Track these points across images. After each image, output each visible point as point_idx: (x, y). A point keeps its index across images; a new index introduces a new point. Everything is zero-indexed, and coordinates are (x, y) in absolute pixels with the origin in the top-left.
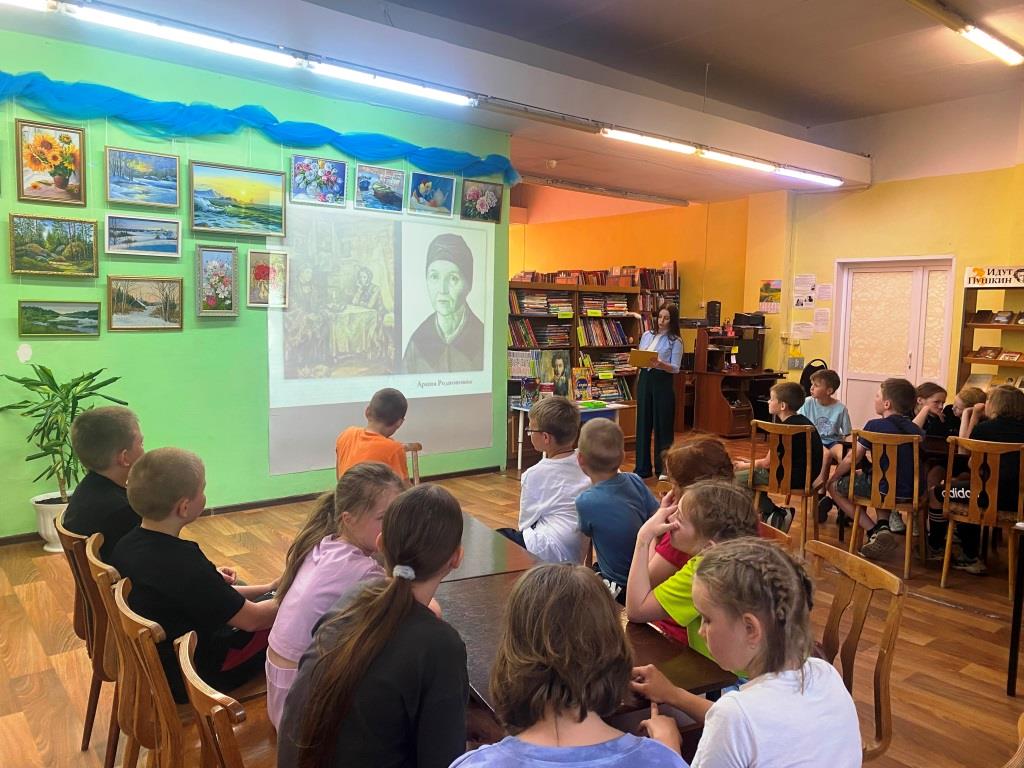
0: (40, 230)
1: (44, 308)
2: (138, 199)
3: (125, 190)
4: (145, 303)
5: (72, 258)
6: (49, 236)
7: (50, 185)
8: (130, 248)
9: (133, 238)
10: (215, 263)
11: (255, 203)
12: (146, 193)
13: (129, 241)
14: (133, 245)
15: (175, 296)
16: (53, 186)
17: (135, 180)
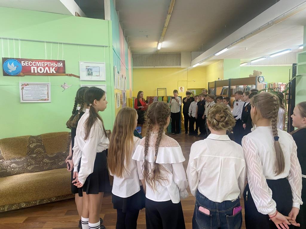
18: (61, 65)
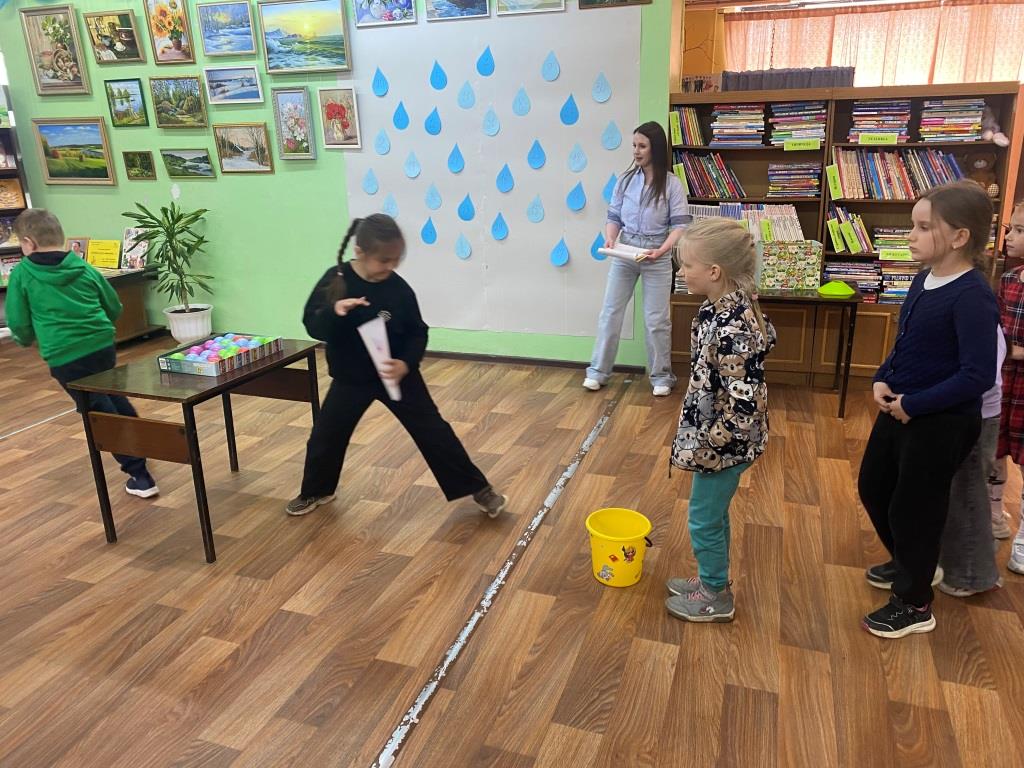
0: (167, 89)
1: (177, 155)
2: (226, 50)
4: (242, 148)
5: (189, 111)
6: (174, 94)
7: (170, 48)
8: (226, 98)
9: (226, 88)
10: (290, 105)
11: (318, 35)
12: (230, 43)
13: (223, 92)
14: (227, 94)
15: (262, 140)
16: (173, 49)
17: (221, 32)
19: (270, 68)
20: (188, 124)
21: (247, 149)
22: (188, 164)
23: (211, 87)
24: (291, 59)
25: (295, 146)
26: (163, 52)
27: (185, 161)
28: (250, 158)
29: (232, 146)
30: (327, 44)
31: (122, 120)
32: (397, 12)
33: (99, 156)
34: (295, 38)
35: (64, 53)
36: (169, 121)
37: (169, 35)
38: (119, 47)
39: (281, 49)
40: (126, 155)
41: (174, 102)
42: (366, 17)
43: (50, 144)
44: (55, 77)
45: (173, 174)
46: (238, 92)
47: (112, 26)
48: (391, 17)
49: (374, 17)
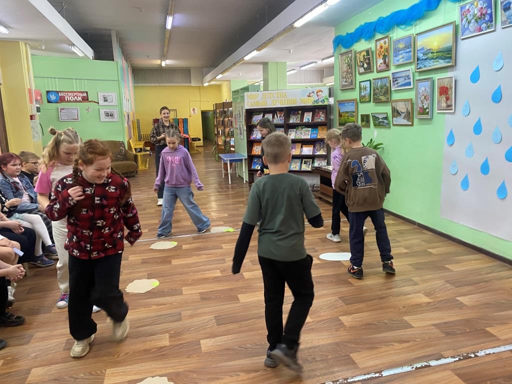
0: (378, 83)
1: (377, 116)
2: (401, 62)
3: (397, 59)
4: (401, 112)
5: (384, 94)
6: (380, 86)
7: (382, 64)
10: (423, 89)
11: (440, 48)
13: (398, 83)
14: (399, 84)
15: (410, 108)
18: (85, 95)
19: (417, 69)
20: (383, 100)
21: (403, 113)
22: (380, 120)
23: (393, 81)
24: (427, 63)
25: (423, 111)
26: (380, 66)
27: (379, 119)
28: (404, 118)
29: (398, 111)
30: (444, 52)
31: (363, 100)
32: (484, 25)
33: (353, 116)
34: (430, 51)
35: (350, 70)
36: (377, 99)
37: (382, 58)
38: (365, 66)
39: (424, 58)
40: (362, 115)
41: (379, 90)
42: (467, 32)
43: (341, 111)
44: (346, 82)
45: (375, 125)
46: (403, 83)
47: (364, 56)
48: (480, 30)
49: (470, 31)
